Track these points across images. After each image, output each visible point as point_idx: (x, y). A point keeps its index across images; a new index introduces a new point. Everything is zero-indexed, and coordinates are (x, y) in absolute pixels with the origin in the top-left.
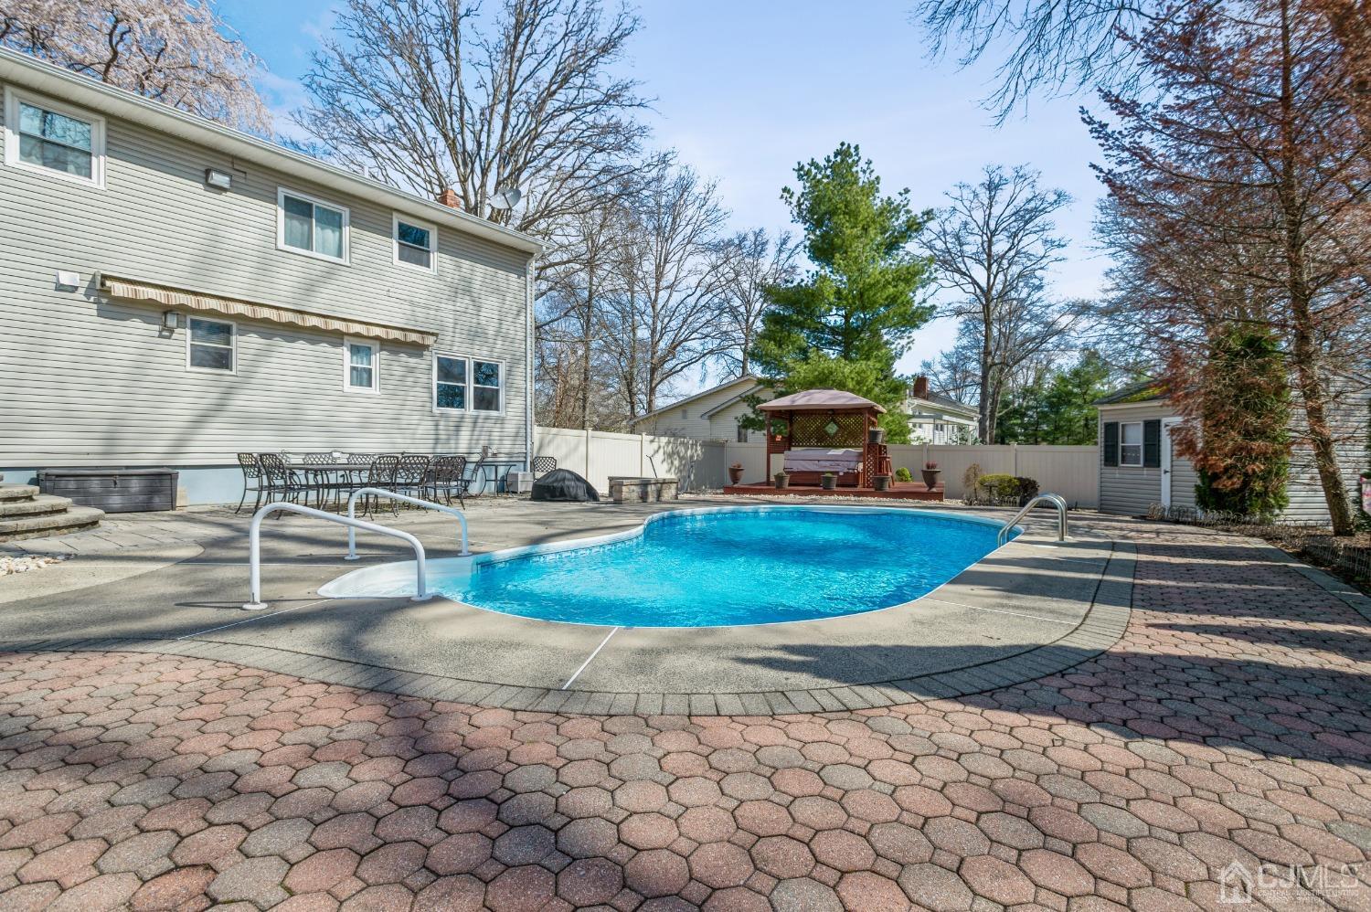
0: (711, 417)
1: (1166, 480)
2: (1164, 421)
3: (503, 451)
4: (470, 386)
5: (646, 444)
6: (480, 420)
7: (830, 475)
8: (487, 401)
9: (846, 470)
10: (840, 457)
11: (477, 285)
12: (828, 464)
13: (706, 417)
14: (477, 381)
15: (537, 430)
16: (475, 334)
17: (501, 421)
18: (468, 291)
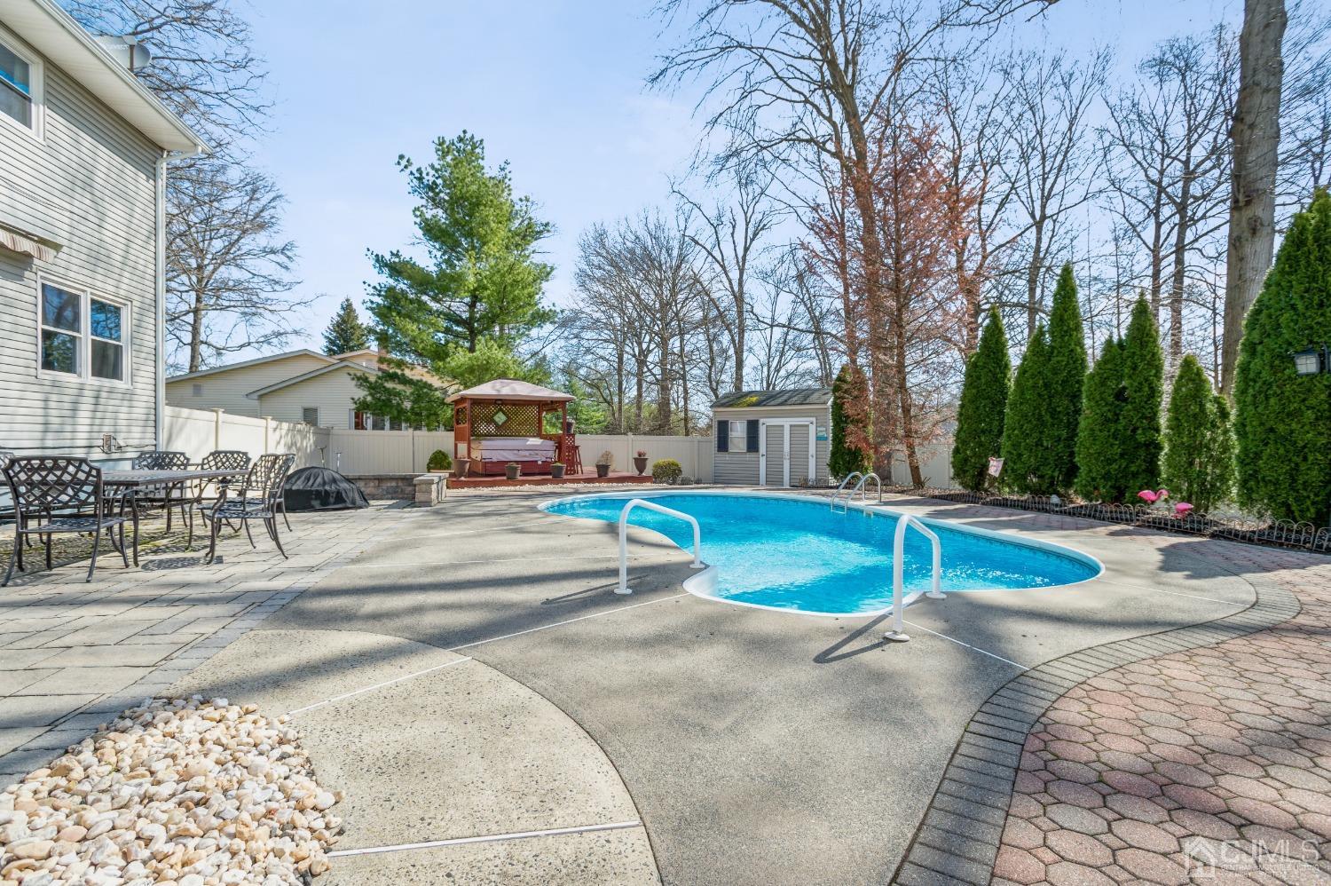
0: (261, 397)
1: (763, 461)
2: (761, 421)
3: (131, 442)
4: (86, 338)
5: (270, 431)
6: (104, 395)
7: (515, 465)
8: (107, 362)
9: (544, 459)
10: (535, 447)
11: (99, 178)
12: (527, 453)
13: (255, 396)
14: (95, 332)
15: (167, 412)
16: (97, 258)
17: (129, 396)
18: (88, 186)
